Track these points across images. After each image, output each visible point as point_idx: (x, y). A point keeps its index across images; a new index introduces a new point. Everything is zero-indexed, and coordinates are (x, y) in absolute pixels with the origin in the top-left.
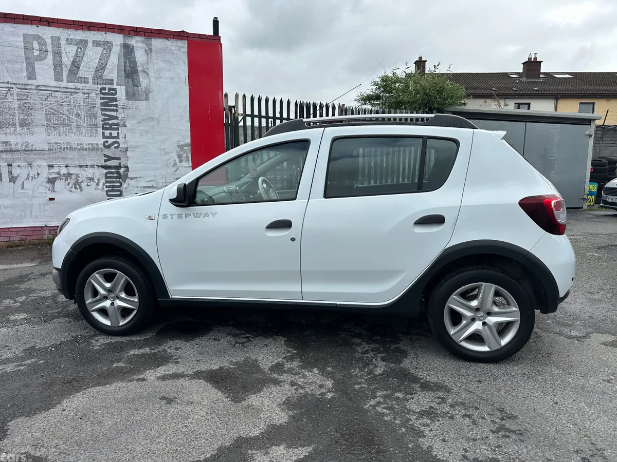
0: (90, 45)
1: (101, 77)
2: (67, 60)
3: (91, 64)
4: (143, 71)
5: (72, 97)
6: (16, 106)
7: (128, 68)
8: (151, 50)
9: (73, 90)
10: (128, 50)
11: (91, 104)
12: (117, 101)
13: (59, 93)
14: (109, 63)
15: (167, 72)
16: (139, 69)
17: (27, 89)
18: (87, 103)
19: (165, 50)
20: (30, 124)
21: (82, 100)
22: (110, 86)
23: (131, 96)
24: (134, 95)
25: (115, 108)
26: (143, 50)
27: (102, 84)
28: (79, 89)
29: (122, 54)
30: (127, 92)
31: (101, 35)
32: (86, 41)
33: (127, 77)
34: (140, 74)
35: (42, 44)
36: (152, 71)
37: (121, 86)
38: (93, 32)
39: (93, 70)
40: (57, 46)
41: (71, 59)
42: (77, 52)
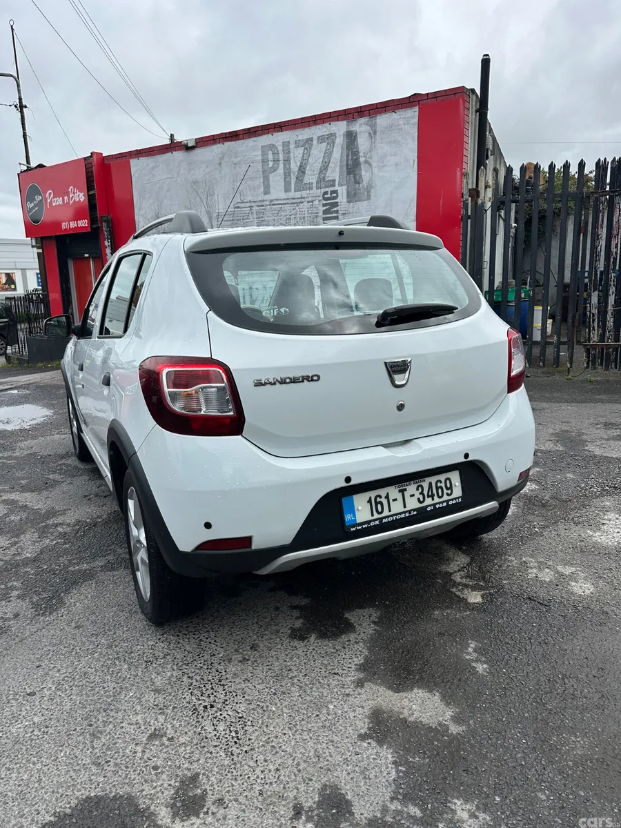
0: (315, 142)
1: (324, 178)
2: (294, 167)
3: (314, 165)
4: (366, 162)
5: (297, 208)
7: (350, 162)
8: (375, 133)
10: (351, 137)
11: (314, 213)
12: (338, 206)
13: (287, 205)
14: (332, 160)
15: (393, 157)
16: (362, 160)
17: (263, 206)
18: (311, 213)
19: (390, 128)
21: (306, 210)
22: (332, 189)
23: (353, 197)
24: (355, 194)
25: (336, 215)
26: (367, 134)
27: (325, 187)
28: (304, 198)
29: (345, 146)
30: (348, 192)
31: (326, 127)
32: (311, 139)
33: (349, 173)
34: (362, 166)
35: (275, 154)
36: (376, 160)
37: (342, 186)
38: (318, 127)
39: (317, 172)
40: (287, 152)
41: (298, 164)
42: (303, 154)
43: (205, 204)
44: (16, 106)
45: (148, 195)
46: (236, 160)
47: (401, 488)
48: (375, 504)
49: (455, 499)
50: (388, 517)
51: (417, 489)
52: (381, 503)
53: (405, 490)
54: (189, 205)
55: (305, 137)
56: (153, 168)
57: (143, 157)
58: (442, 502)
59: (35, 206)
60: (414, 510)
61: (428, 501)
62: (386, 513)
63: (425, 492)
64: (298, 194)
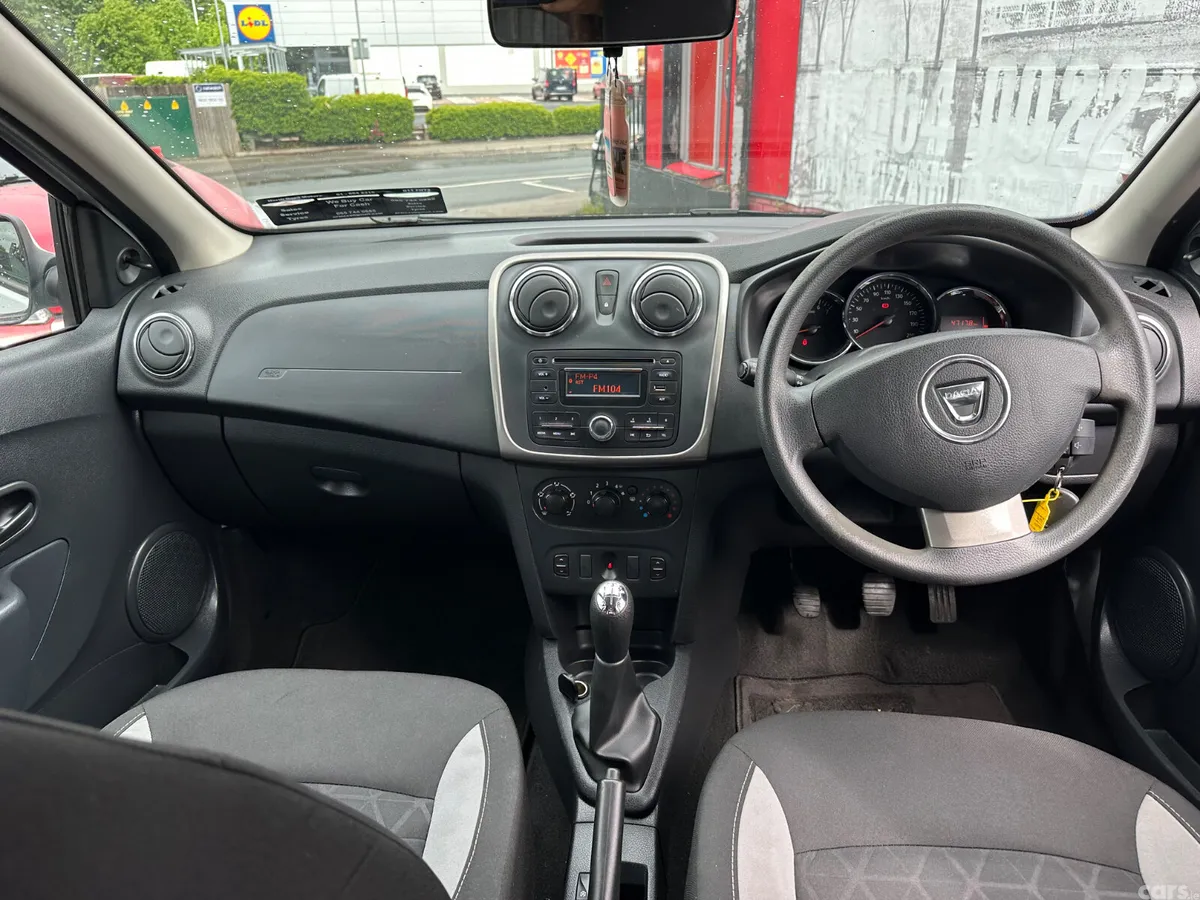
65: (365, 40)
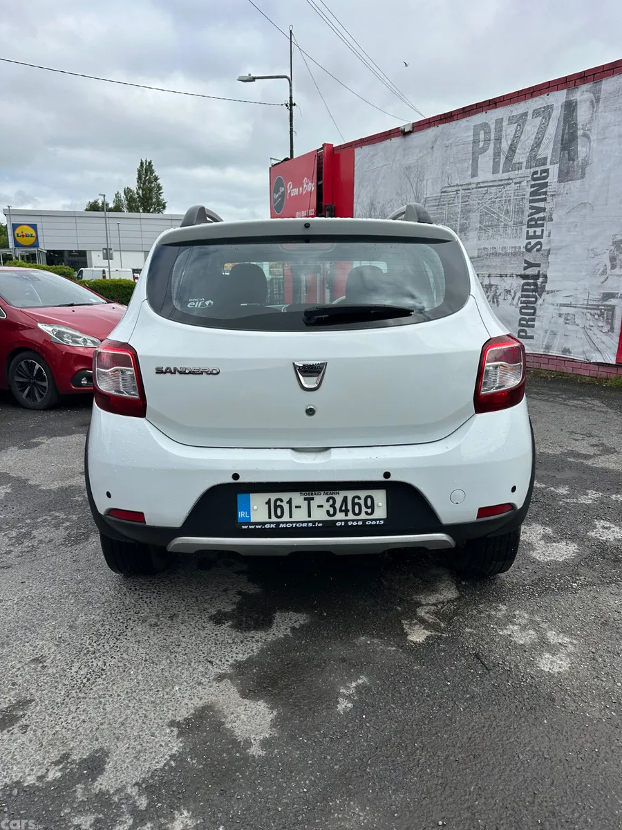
0: (529, 117)
1: (535, 156)
2: (505, 146)
3: (526, 143)
4: (585, 135)
5: (504, 190)
6: (459, 210)
7: (566, 136)
8: (598, 100)
9: (506, 182)
10: (570, 107)
11: (520, 195)
12: (547, 186)
13: (493, 188)
14: (546, 136)
15: (617, 128)
16: (580, 133)
17: (469, 189)
18: (518, 196)
19: (617, 92)
20: (467, 228)
21: (513, 192)
22: (542, 168)
23: (564, 176)
24: (568, 173)
25: (544, 196)
26: (588, 103)
27: (536, 166)
28: (512, 179)
29: (562, 119)
30: (560, 171)
31: (543, 99)
32: (526, 114)
33: (563, 149)
34: (579, 140)
35: (487, 133)
36: (596, 132)
37: (554, 164)
38: (535, 99)
39: (528, 150)
40: (499, 130)
41: (509, 143)
42: (516, 131)
43: (414, 190)
44: (287, 105)
45: (366, 184)
46: (447, 143)
47: (307, 496)
48: (275, 507)
49: (376, 520)
50: (287, 523)
51: (328, 501)
52: (282, 508)
53: (313, 499)
54: (400, 192)
55: (521, 112)
56: (373, 156)
57: (365, 145)
58: (357, 521)
59: (280, 197)
60: (319, 522)
61: (340, 516)
62: (286, 518)
63: (338, 506)
64: (505, 176)
65: (111, 249)
